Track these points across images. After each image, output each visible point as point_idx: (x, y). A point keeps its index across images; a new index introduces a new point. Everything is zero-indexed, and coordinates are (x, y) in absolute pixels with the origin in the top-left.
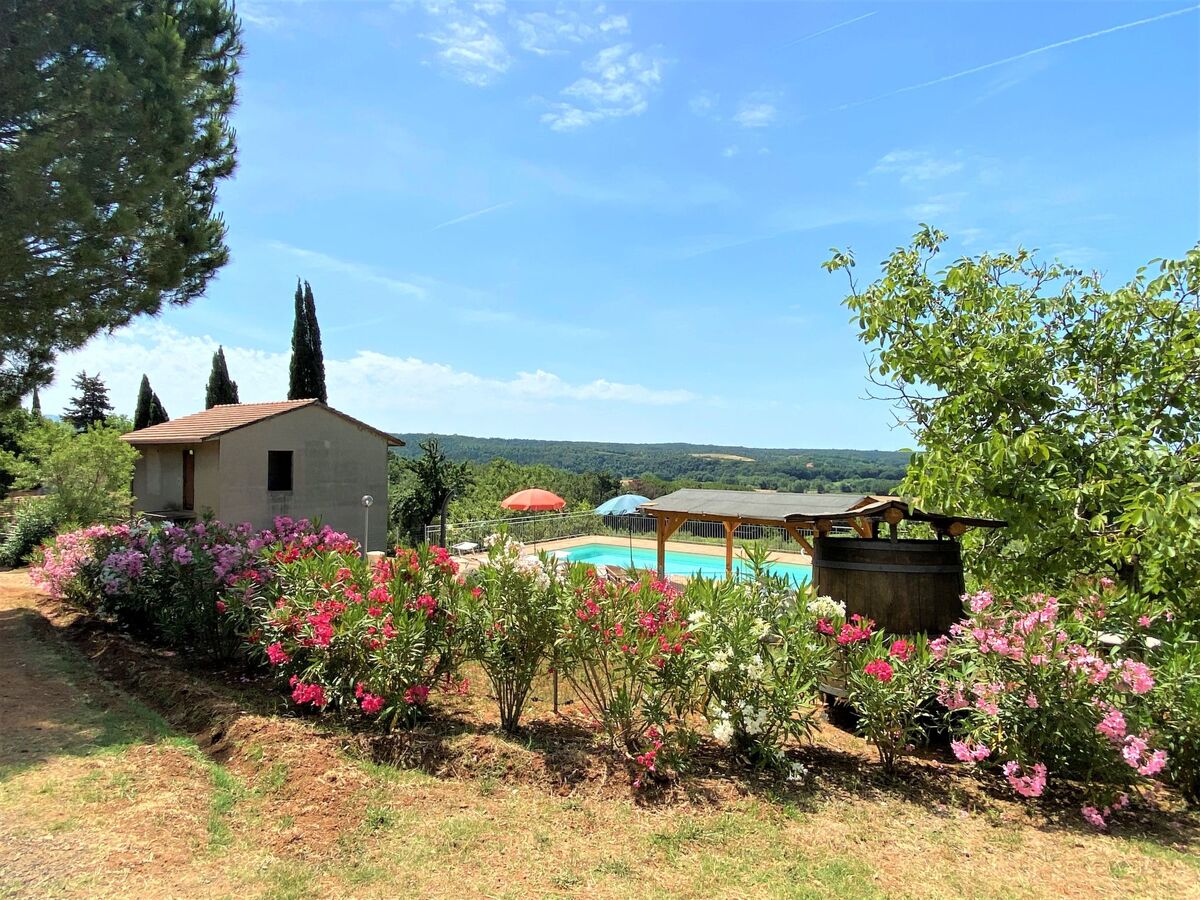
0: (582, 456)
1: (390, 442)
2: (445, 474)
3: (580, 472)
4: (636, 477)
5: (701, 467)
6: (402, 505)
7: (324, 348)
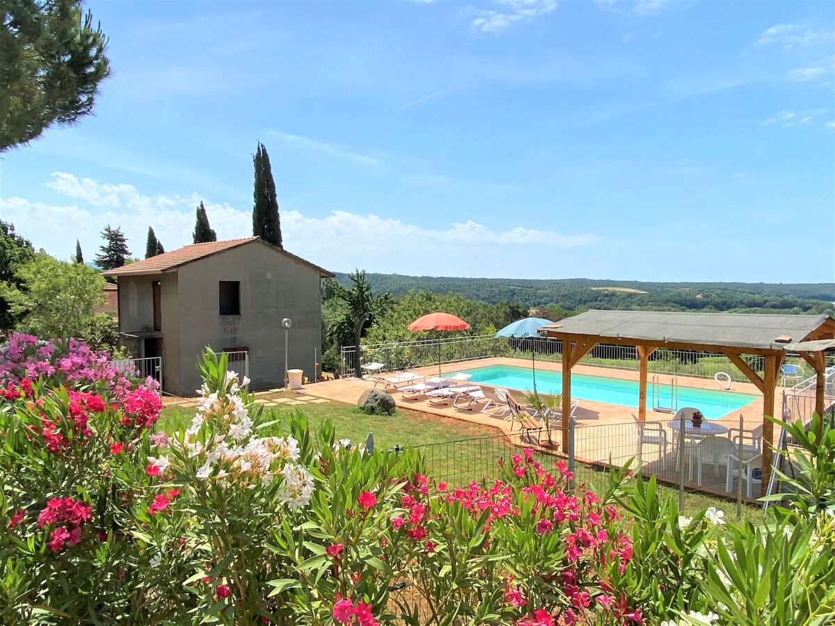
0: (496, 290)
1: (323, 274)
2: (371, 301)
3: (494, 303)
4: (543, 307)
5: (599, 299)
6: (335, 328)
7: (279, 200)
